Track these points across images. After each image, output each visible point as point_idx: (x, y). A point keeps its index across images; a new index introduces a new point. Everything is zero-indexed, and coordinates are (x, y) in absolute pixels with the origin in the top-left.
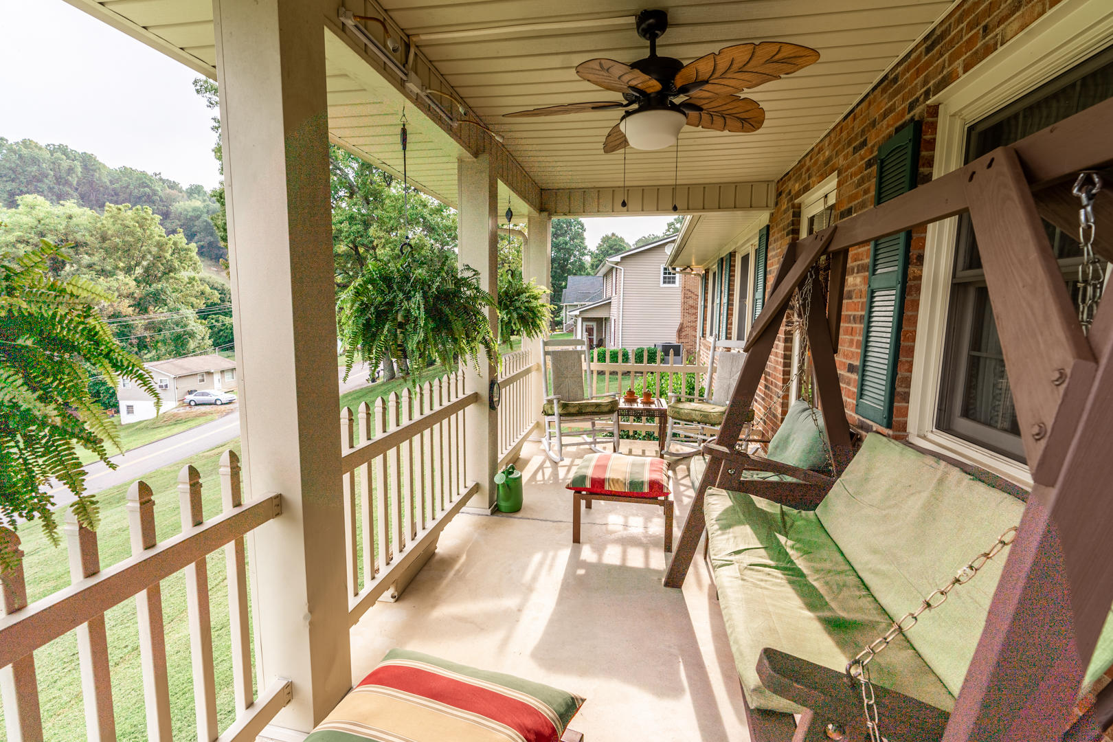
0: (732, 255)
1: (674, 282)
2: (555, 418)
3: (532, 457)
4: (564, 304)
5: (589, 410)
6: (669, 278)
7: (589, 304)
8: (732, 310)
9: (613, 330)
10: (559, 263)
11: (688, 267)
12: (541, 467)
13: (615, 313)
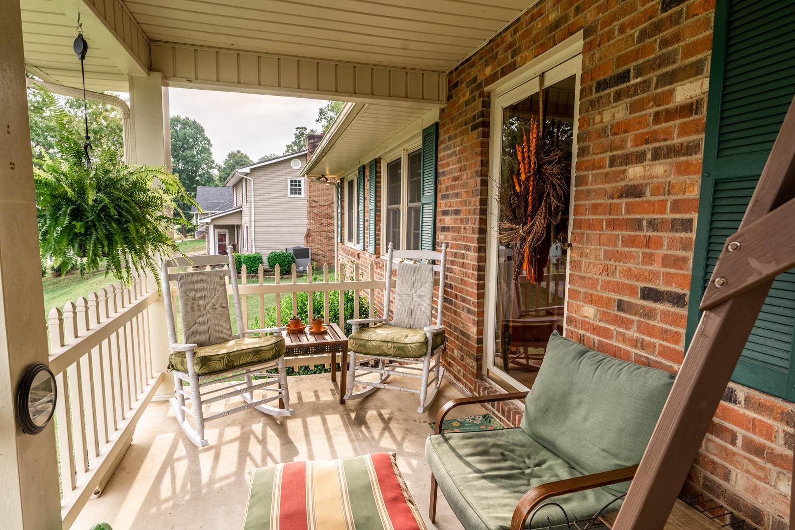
0: (377, 161)
1: (300, 193)
2: (189, 378)
3: (154, 438)
4: (195, 213)
5: (243, 360)
6: (296, 189)
7: (219, 213)
8: (379, 216)
9: (245, 236)
10: (188, 175)
11: (323, 176)
12: (169, 462)
13: (246, 220)
